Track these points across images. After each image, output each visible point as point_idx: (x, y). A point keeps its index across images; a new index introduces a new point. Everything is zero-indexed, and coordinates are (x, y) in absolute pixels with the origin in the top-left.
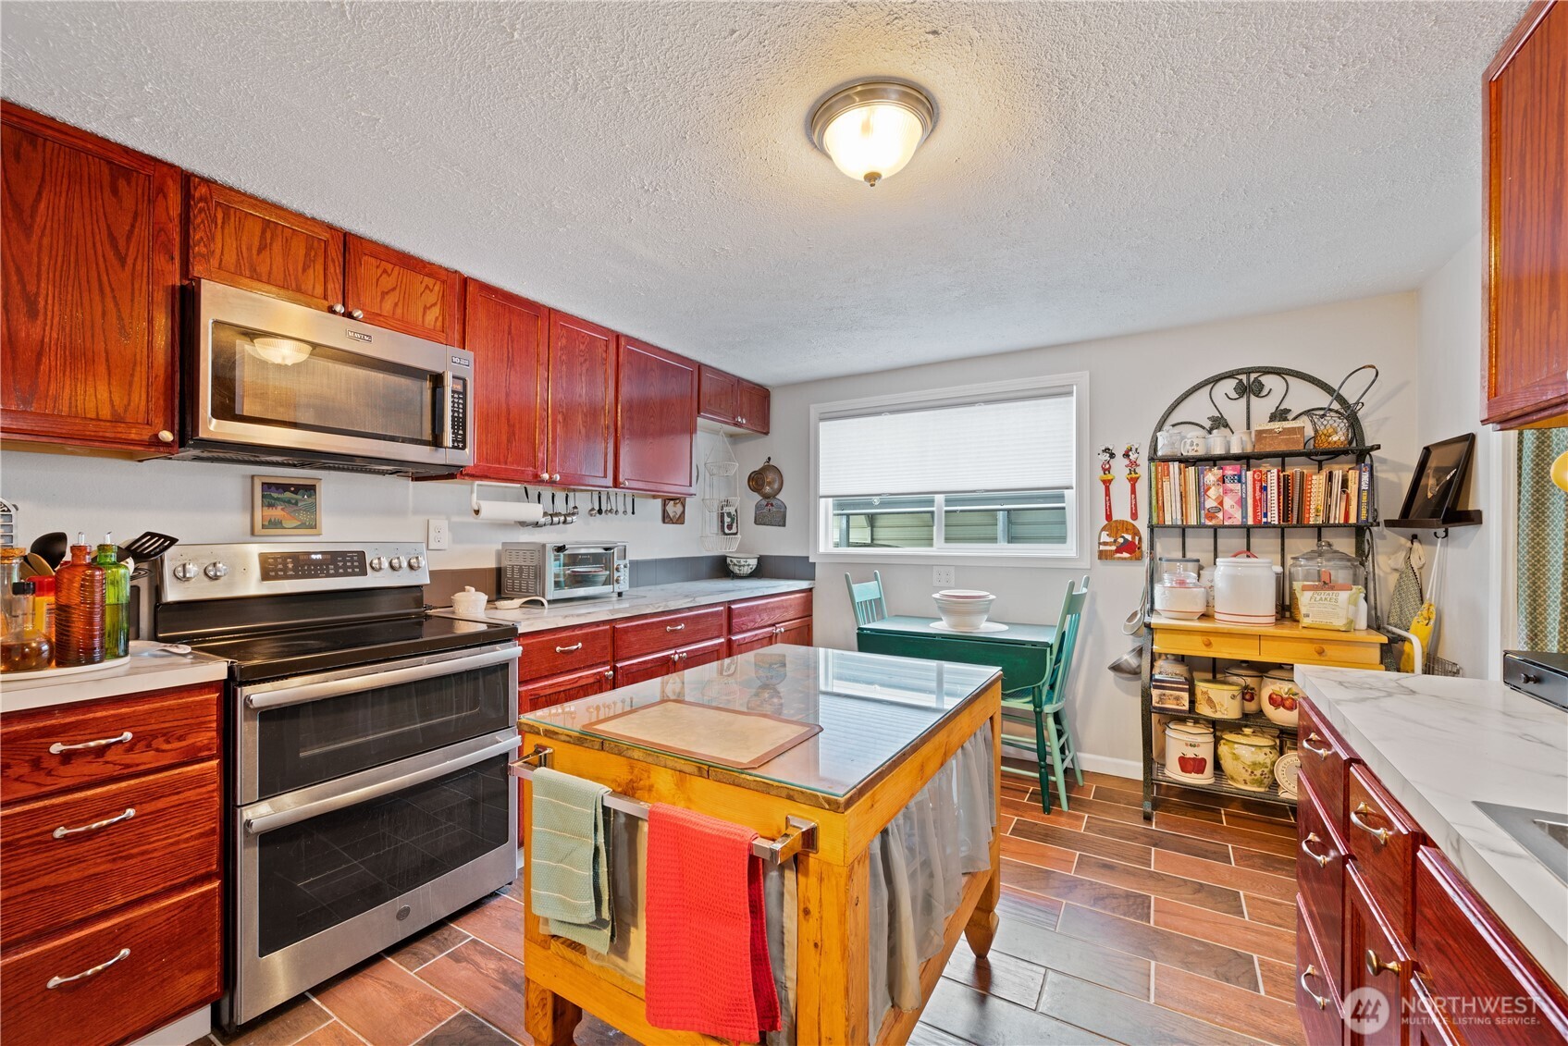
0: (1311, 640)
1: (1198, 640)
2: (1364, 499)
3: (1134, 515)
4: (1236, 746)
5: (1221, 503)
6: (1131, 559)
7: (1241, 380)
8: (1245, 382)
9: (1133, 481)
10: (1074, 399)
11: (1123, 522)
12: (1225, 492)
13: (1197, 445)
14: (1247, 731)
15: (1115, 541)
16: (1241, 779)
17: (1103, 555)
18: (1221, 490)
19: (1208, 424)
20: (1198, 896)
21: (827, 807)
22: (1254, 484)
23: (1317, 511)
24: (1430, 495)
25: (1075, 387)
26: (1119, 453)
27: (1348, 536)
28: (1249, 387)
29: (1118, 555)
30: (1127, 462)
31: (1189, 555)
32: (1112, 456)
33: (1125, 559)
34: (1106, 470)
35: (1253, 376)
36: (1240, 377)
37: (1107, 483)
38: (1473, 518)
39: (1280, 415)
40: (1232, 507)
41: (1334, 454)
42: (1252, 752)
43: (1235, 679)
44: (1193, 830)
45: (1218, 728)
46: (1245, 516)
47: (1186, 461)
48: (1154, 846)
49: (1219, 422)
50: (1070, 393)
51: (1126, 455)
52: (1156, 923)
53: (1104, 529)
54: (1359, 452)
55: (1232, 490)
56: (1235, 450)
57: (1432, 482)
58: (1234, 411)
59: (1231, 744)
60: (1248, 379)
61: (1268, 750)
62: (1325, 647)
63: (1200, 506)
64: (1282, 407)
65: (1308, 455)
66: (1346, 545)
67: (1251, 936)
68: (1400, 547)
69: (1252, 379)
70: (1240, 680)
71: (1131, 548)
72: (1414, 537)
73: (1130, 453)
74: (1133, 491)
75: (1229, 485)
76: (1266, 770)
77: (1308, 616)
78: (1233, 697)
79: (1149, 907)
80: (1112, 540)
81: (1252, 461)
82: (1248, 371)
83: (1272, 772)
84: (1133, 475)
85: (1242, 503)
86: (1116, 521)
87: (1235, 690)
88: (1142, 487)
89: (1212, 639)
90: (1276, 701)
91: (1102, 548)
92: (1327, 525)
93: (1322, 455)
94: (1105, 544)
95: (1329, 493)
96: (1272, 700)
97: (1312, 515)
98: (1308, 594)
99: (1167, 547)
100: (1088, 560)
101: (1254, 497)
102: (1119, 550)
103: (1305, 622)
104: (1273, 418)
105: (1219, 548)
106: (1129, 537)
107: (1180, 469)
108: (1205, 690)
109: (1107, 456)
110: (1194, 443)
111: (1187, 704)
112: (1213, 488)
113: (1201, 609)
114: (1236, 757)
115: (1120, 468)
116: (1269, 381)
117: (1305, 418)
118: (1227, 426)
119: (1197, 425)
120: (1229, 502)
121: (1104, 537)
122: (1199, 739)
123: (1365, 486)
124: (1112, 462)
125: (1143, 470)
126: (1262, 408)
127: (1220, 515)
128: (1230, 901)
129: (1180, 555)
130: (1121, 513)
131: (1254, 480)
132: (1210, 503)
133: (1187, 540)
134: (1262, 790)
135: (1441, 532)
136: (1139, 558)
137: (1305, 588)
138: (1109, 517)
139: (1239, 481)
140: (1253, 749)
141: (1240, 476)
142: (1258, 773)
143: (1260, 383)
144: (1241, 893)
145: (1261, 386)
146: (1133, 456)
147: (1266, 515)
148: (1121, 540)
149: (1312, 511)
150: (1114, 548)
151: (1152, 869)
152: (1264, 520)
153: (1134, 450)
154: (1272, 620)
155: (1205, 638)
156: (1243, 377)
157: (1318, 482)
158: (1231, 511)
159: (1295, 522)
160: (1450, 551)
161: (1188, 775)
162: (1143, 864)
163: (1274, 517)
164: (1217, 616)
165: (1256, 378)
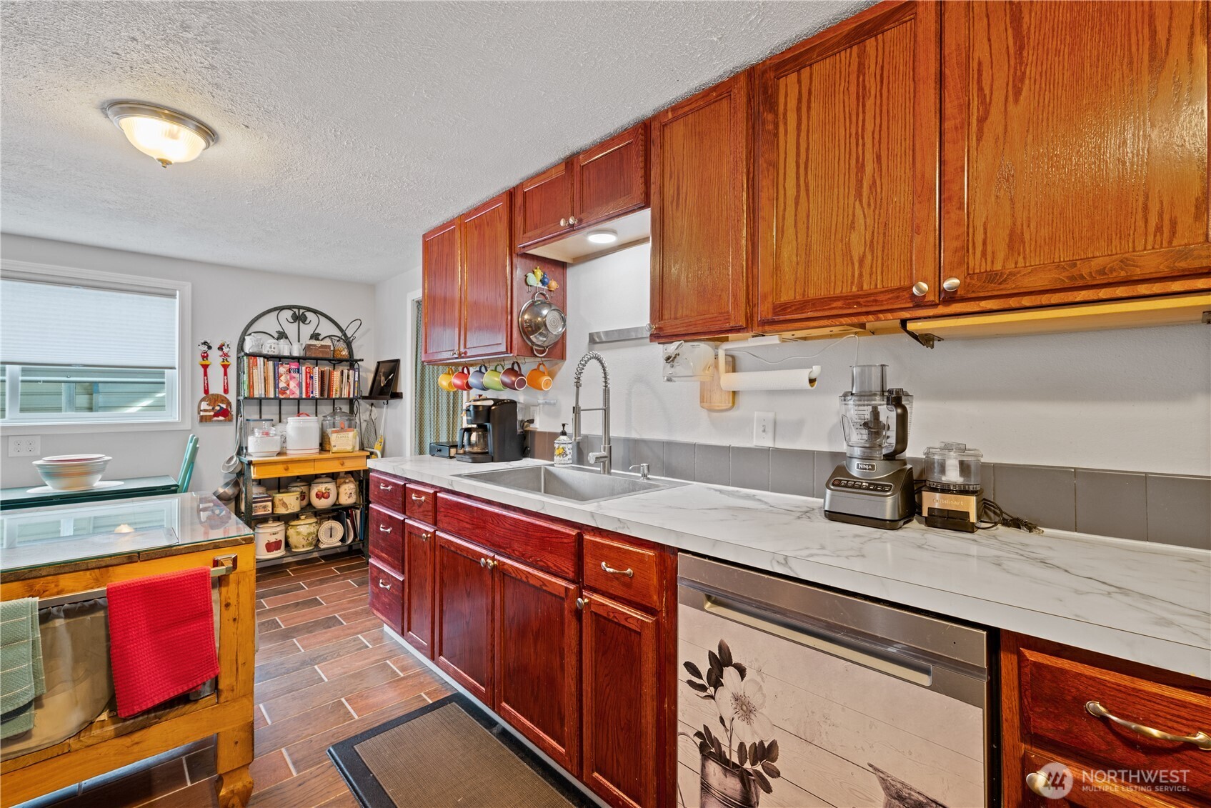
0: (338, 458)
1: (281, 467)
2: (356, 386)
3: (226, 391)
4: (298, 527)
5: (288, 385)
6: (225, 421)
7: (295, 312)
8: (297, 313)
9: (225, 367)
10: (177, 301)
11: (218, 395)
12: (291, 379)
13: (274, 348)
14: (303, 517)
15: (213, 409)
16: (301, 546)
17: (203, 419)
18: (289, 377)
19: (276, 335)
20: (298, 607)
21: (244, 542)
22: (306, 375)
23: (336, 391)
24: (382, 385)
25: (178, 292)
26: (215, 346)
27: (346, 404)
28: (299, 318)
29: (215, 418)
30: (221, 353)
31: (263, 417)
32: (210, 348)
33: (221, 421)
34: (205, 356)
35: (302, 311)
36: (295, 310)
37: (205, 367)
38: (398, 396)
39: (315, 336)
40: (295, 387)
41: (341, 361)
42: (307, 528)
43: (295, 489)
44: (278, 584)
45: (287, 519)
46: (301, 393)
47: (268, 357)
48: (262, 598)
49: (282, 335)
50: (173, 296)
51: (221, 348)
52: (285, 626)
53: (203, 400)
54: (352, 362)
55: (294, 378)
56: (296, 354)
57: (383, 378)
58: (291, 329)
59: (295, 527)
60: (299, 312)
61: (314, 525)
62: (344, 461)
63: (276, 386)
64: (316, 332)
65: (329, 360)
66: (346, 408)
67: (331, 609)
68: (367, 410)
69: (301, 313)
70: (298, 489)
71: (225, 413)
72: (372, 405)
73: (224, 347)
74: (225, 374)
75: (294, 375)
76: (314, 536)
77: (335, 446)
78: (297, 499)
79: (277, 622)
80: (211, 408)
81: (301, 360)
82: (299, 308)
83: (317, 536)
84: (226, 363)
85: (300, 385)
86: (213, 395)
87: (297, 495)
88: (232, 371)
89: (289, 465)
90: (319, 496)
91: (202, 413)
92: (340, 398)
93: (336, 361)
94: (205, 411)
95: (341, 381)
96: (317, 496)
97: (334, 393)
98: (334, 435)
99: (250, 412)
100: (190, 422)
101: (306, 382)
102: (216, 415)
103: (334, 449)
104: (311, 338)
105: (282, 412)
106: (224, 406)
107: (264, 362)
108: (280, 498)
109: (205, 348)
110: (270, 347)
111: (271, 509)
112: (284, 375)
113: (278, 449)
114: (298, 533)
115: (215, 358)
116: (310, 315)
117: (328, 339)
118: (287, 338)
119: (269, 334)
120: (293, 385)
121: (204, 406)
122: (278, 529)
123: (356, 379)
124: (209, 352)
125: (233, 361)
126: (307, 330)
127: (288, 392)
128: (315, 602)
129: (257, 417)
130: (216, 389)
131: (306, 372)
132: (282, 385)
133: (263, 407)
134: (311, 548)
135: (385, 402)
136: (231, 420)
137: (333, 432)
138: (206, 392)
139: (298, 372)
140: (307, 526)
141: (298, 369)
142: (310, 539)
143: (305, 315)
144: (317, 597)
145: (306, 318)
146: (225, 350)
147: (312, 393)
148: (218, 408)
149: (334, 391)
150: (212, 413)
151: (268, 608)
152: (311, 395)
153: (226, 345)
154: (318, 450)
155: (285, 466)
156: (296, 310)
157: (337, 374)
158: (294, 389)
159: (326, 397)
160: (389, 410)
161: (272, 553)
162: (261, 608)
163: (317, 394)
164: (288, 452)
165: (303, 313)
